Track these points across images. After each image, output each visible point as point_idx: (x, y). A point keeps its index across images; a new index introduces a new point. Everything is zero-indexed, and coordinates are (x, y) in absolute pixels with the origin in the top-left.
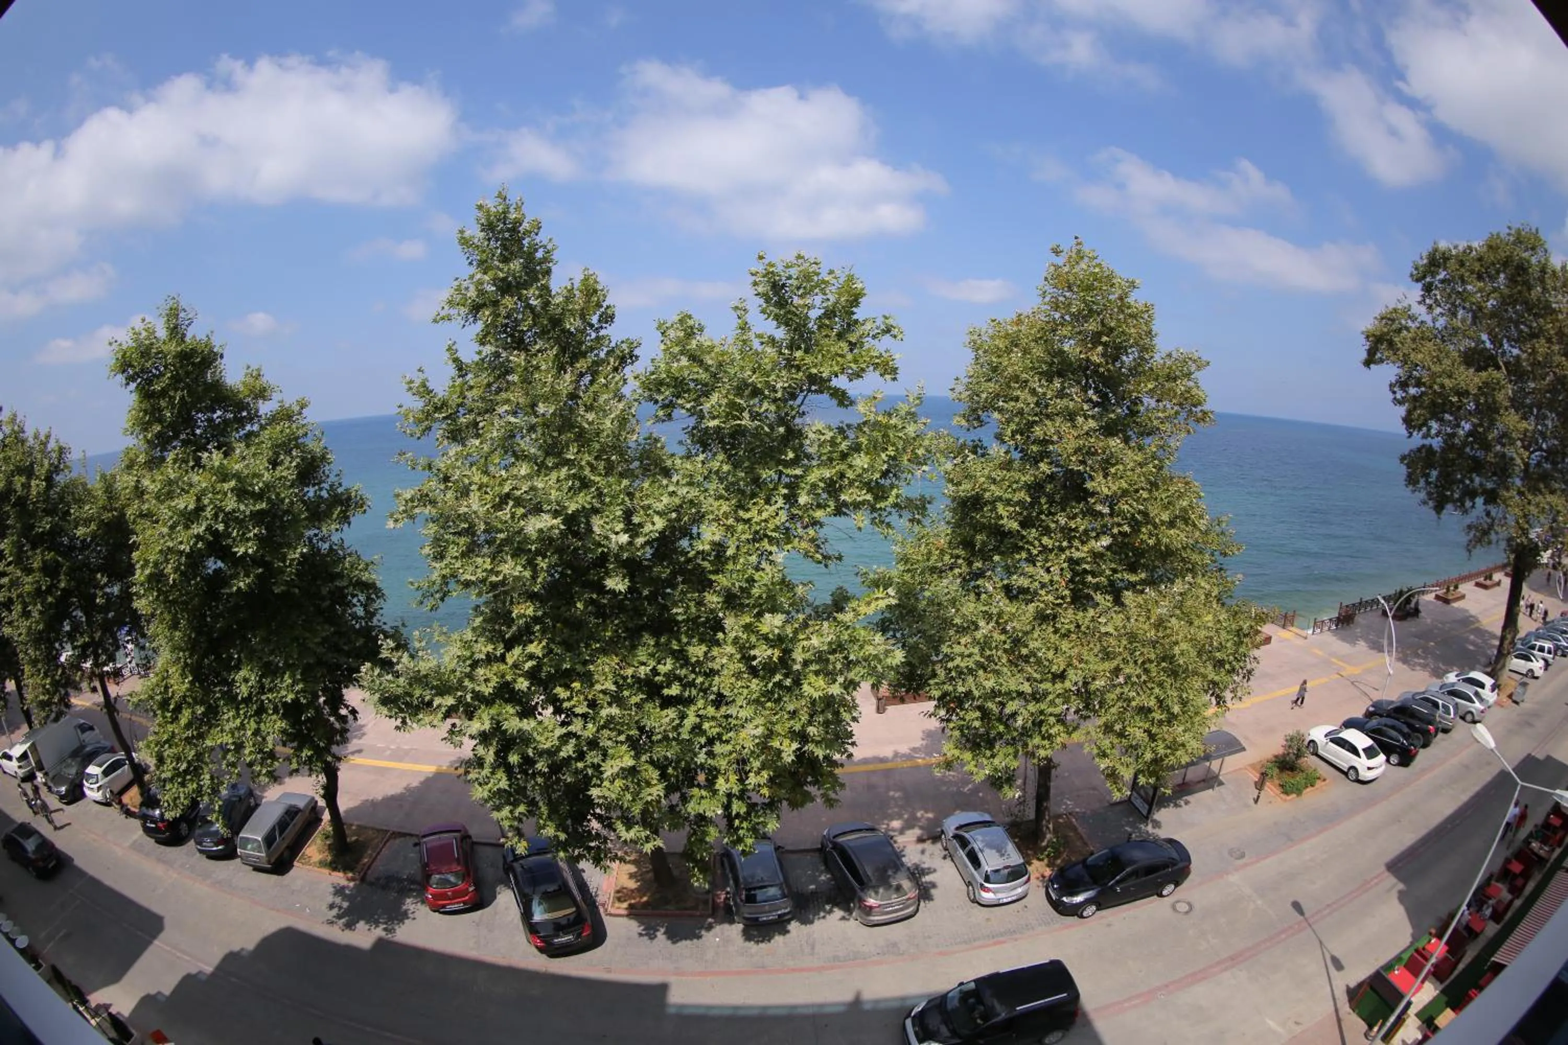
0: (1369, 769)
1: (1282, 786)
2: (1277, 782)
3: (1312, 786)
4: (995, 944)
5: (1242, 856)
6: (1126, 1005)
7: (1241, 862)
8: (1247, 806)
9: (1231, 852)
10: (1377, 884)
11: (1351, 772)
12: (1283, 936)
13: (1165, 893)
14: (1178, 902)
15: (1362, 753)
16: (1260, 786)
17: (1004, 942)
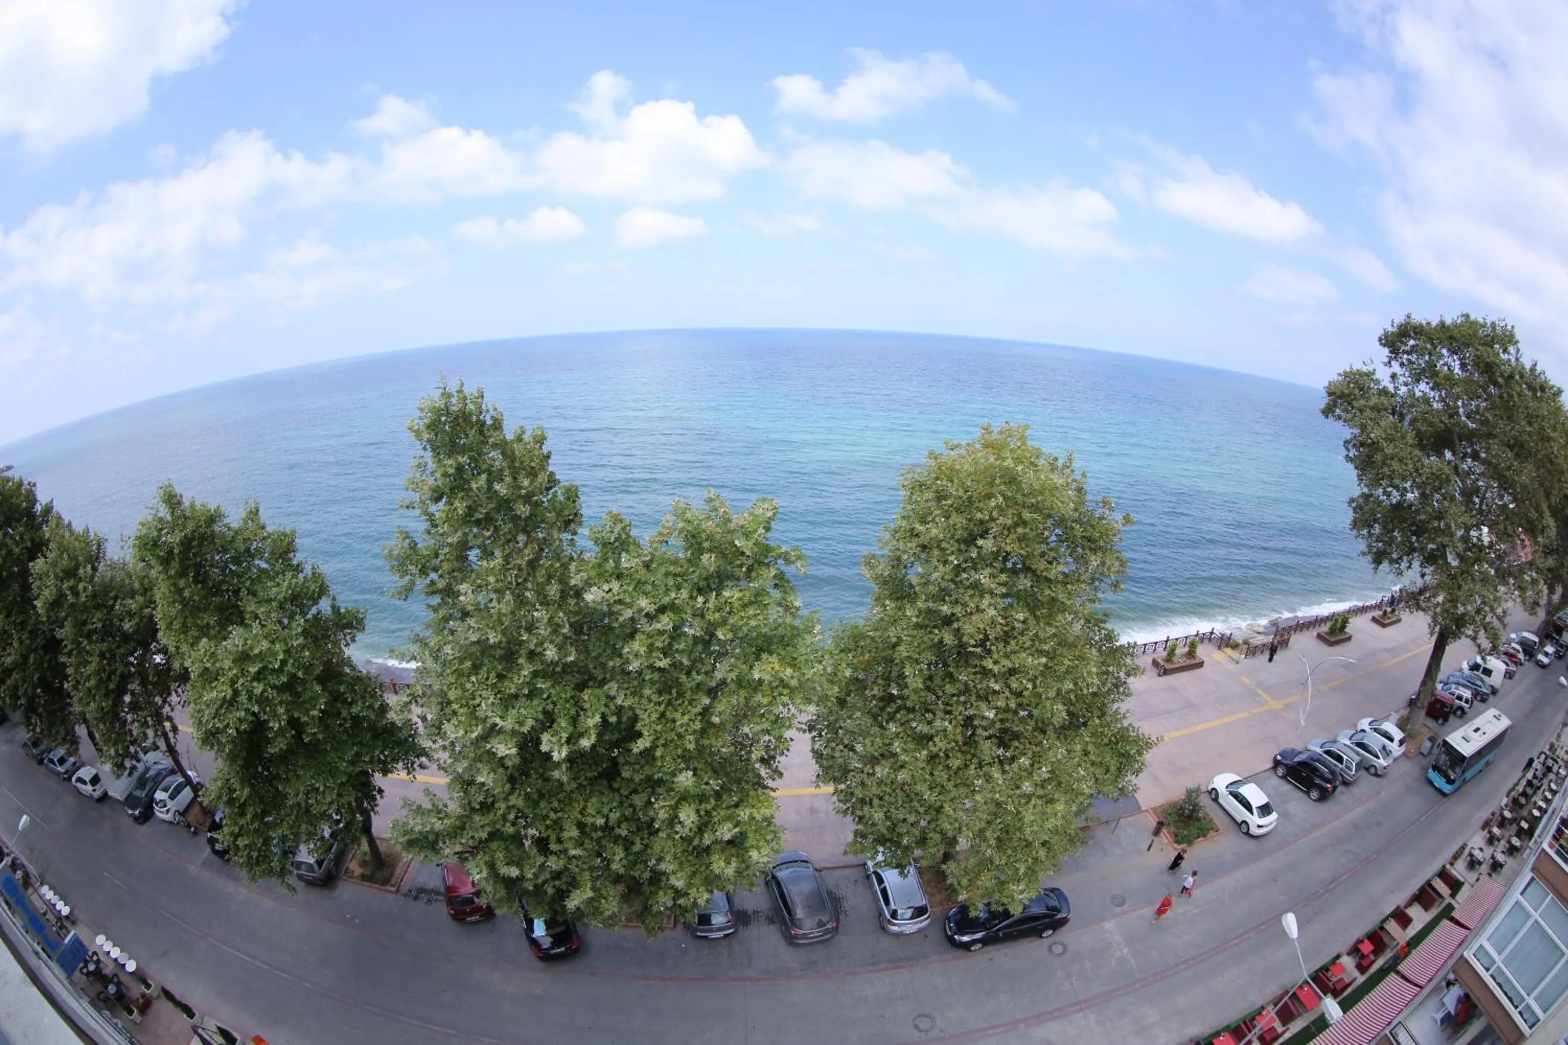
0: (1259, 826)
1: (1176, 835)
2: (1172, 829)
3: (1204, 836)
4: (894, 968)
5: (1122, 904)
6: (990, 1032)
7: (1119, 909)
8: (1140, 852)
9: (1113, 898)
10: (1235, 945)
11: (1243, 825)
12: (1138, 986)
13: (1044, 935)
14: (1055, 943)
15: (1255, 811)
16: (1157, 832)
17: (901, 967)
